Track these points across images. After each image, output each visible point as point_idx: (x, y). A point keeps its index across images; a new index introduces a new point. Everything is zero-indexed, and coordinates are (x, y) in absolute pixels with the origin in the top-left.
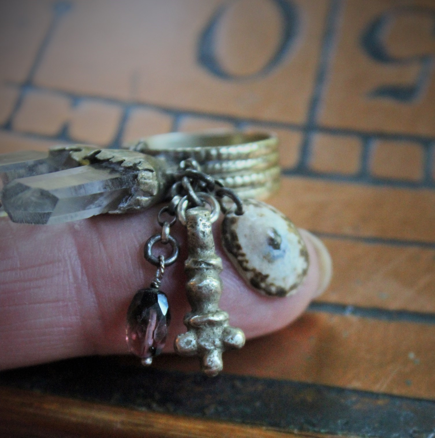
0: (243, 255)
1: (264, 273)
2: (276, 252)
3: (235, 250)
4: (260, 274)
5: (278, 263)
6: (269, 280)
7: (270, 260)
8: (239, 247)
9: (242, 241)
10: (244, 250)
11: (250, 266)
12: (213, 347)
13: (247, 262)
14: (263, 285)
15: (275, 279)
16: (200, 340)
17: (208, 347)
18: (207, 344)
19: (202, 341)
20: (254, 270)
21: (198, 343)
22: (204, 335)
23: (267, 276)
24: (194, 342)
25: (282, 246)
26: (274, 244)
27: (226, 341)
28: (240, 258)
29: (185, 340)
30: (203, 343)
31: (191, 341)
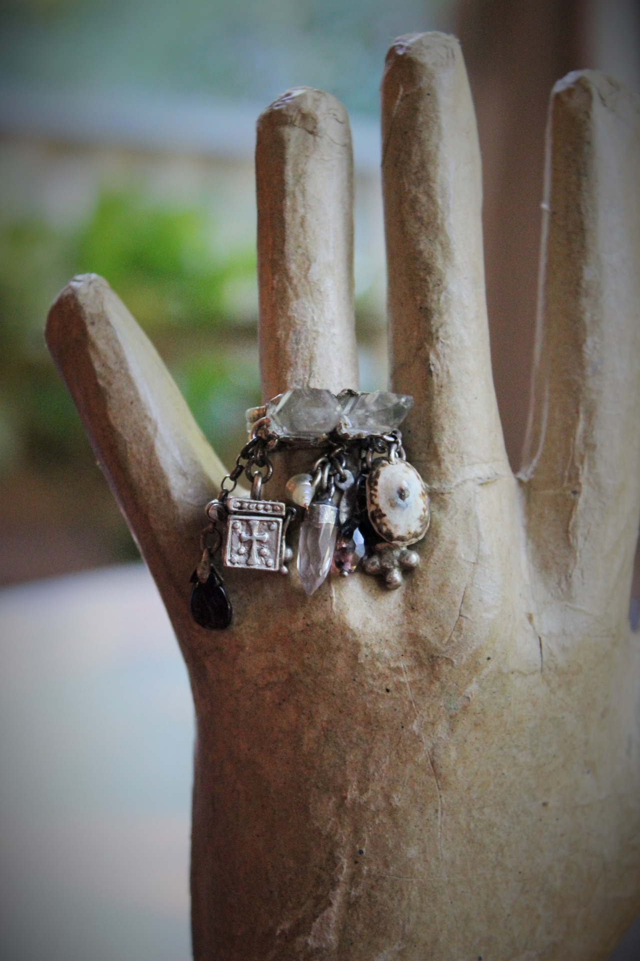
0: (376, 490)
1: (384, 511)
2: (400, 501)
3: (372, 484)
4: (380, 510)
5: (398, 511)
6: (385, 519)
7: (393, 505)
8: (376, 483)
9: (381, 480)
10: (378, 488)
11: (376, 501)
12: (392, 567)
13: (376, 496)
14: (378, 521)
15: (389, 521)
16: (382, 561)
17: (388, 567)
18: (388, 564)
19: (384, 562)
20: (377, 505)
21: (381, 564)
22: (386, 557)
23: (384, 515)
24: (378, 563)
25: (407, 500)
26: (402, 494)
27: (402, 561)
28: (373, 492)
29: (371, 562)
30: (384, 564)
31: (376, 562)
